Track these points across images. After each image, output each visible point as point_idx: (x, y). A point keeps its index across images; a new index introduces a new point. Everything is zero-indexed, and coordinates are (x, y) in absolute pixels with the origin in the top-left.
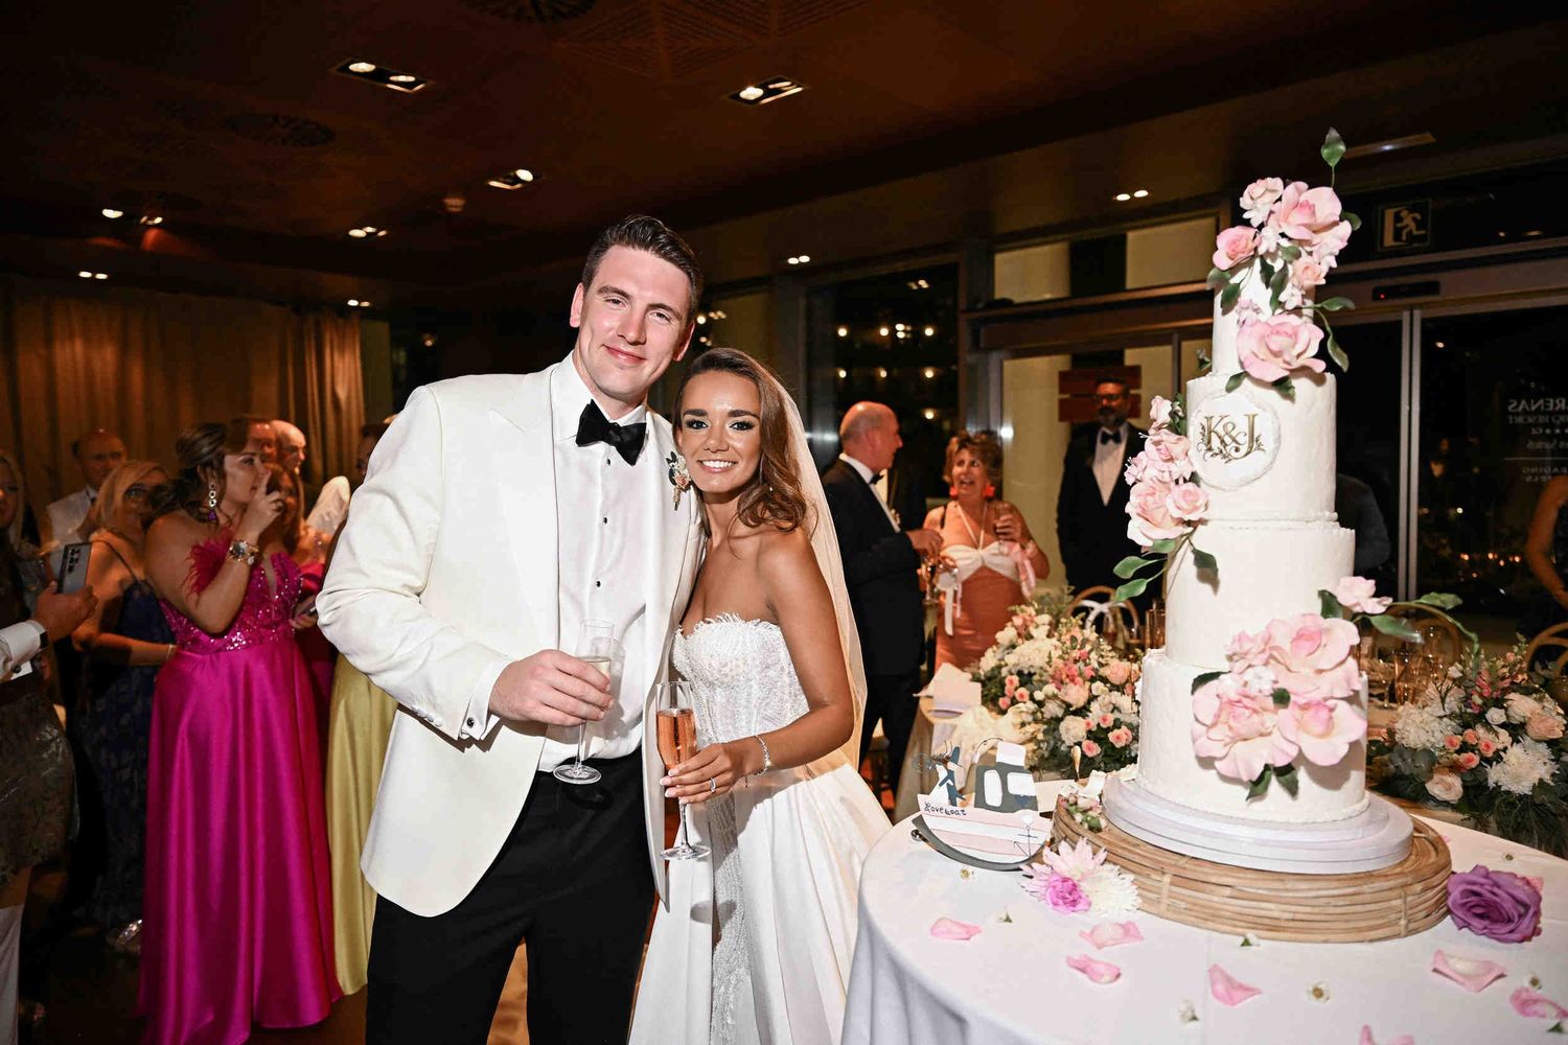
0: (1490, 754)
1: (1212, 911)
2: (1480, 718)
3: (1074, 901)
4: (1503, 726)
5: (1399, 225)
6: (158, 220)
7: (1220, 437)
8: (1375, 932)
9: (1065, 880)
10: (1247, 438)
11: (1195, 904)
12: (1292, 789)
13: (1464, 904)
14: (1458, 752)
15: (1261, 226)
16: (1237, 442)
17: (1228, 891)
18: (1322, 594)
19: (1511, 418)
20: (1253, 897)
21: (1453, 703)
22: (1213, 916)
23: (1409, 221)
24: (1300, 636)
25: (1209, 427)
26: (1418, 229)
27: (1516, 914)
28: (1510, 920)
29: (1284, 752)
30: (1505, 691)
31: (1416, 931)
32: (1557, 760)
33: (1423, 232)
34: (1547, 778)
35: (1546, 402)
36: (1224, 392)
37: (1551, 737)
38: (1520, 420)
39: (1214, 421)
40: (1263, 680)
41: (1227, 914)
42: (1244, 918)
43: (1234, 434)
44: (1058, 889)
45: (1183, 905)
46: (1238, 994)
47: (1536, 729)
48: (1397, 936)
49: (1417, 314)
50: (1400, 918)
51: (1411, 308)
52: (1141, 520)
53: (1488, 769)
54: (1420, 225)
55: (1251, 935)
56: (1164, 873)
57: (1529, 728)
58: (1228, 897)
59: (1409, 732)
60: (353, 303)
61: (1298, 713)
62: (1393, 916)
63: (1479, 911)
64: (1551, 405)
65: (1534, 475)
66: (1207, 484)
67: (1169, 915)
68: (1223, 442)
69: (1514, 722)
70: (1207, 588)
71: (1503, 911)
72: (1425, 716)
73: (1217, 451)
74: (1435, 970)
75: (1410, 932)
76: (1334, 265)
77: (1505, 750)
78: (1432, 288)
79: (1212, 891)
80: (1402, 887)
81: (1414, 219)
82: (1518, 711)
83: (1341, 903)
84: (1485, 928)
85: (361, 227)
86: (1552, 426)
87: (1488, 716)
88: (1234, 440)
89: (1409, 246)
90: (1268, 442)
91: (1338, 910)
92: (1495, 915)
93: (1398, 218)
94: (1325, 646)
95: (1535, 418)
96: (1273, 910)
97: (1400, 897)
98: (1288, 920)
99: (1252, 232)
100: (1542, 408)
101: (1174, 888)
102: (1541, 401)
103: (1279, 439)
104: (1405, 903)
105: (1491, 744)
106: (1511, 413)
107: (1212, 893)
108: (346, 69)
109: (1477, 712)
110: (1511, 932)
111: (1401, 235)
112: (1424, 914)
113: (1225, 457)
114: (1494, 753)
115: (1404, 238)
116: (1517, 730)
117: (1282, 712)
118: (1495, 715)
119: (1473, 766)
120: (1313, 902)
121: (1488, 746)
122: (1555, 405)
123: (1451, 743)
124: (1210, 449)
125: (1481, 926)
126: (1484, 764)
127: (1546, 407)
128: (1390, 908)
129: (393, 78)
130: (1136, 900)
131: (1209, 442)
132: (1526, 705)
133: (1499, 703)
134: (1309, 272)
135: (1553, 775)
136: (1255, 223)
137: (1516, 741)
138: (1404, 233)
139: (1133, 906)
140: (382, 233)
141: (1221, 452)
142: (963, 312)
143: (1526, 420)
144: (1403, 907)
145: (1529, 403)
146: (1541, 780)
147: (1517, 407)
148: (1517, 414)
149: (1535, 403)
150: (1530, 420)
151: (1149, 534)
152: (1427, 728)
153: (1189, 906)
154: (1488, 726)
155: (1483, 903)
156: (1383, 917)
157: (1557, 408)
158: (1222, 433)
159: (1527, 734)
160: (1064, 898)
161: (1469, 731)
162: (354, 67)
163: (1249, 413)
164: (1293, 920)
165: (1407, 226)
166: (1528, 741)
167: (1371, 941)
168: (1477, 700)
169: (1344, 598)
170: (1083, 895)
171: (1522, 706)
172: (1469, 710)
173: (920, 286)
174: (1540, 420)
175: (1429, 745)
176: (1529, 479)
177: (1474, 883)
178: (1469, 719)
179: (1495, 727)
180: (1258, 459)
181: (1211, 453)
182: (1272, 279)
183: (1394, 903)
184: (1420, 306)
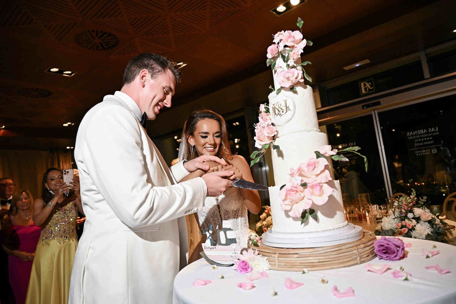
0: (411, 228)
1: (291, 264)
2: (406, 217)
3: (246, 268)
4: (413, 218)
5: (366, 87)
6: (4, 127)
7: (277, 109)
8: (349, 263)
9: (243, 262)
10: (285, 107)
11: (287, 263)
12: (316, 218)
13: (379, 250)
14: (401, 228)
15: (278, 43)
16: (283, 110)
17: (296, 256)
18: (316, 152)
19: (408, 137)
20: (305, 256)
21: (397, 214)
22: (293, 266)
23: (368, 85)
24: (309, 165)
25: (274, 107)
26: (371, 87)
27: (396, 250)
28: (394, 253)
29: (308, 203)
30: (412, 207)
31: (364, 262)
32: (432, 227)
33: (372, 88)
34: (430, 233)
35: (417, 132)
36: (276, 95)
37: (429, 219)
38: (411, 138)
39: (275, 105)
40: (298, 180)
41: (298, 264)
42: (304, 264)
43: (281, 107)
44: (241, 265)
45: (283, 264)
46: (295, 286)
47: (424, 218)
48: (357, 264)
49: (376, 111)
50: (357, 257)
51: (374, 110)
52: (259, 141)
53: (411, 233)
54: (371, 86)
55: (306, 270)
56: (276, 254)
57: (421, 218)
58: (297, 258)
59: (385, 225)
60: (68, 148)
61: (311, 190)
62: (355, 257)
63: (384, 251)
64: (419, 132)
65: (419, 153)
66: (277, 126)
67: (279, 269)
68: (279, 110)
69: (417, 217)
70: (281, 158)
71: (392, 250)
72: (390, 219)
73: (277, 114)
74: (369, 271)
75: (362, 262)
76: (303, 52)
77: (415, 226)
78: (378, 103)
79: (291, 256)
80: (356, 246)
81: (369, 85)
82: (417, 213)
83: (335, 254)
84: (387, 257)
85: (66, 123)
86: (421, 138)
87: (408, 216)
88: (282, 109)
89: (370, 92)
90: (291, 107)
91: (334, 256)
92: (389, 252)
93: (365, 85)
94: (318, 167)
95: (415, 136)
96: (312, 259)
97: (356, 250)
98: (318, 262)
99: (276, 46)
100: (417, 133)
101: (280, 259)
102: (416, 132)
103: (295, 106)
104: (358, 251)
105: (410, 224)
106: (408, 136)
107: (291, 257)
108: (49, 71)
109: (404, 215)
110: (396, 256)
111: (367, 90)
112: (366, 256)
113: (280, 115)
114: (412, 227)
115: (368, 90)
116: (418, 219)
117: (306, 190)
118: (410, 215)
119: (406, 232)
120: (325, 254)
121: (409, 225)
122: (420, 132)
123: (398, 226)
124: (276, 114)
125: (386, 257)
126: (410, 231)
127: (418, 133)
128: (353, 254)
129: (64, 72)
130: (268, 266)
131: (275, 112)
132: (419, 211)
133: (411, 211)
134: (295, 54)
135: (432, 232)
136: (276, 43)
137: (418, 222)
138: (367, 89)
139: (268, 268)
140: (73, 124)
141: (279, 114)
142: (248, 128)
143: (413, 137)
144: (357, 253)
145: (413, 133)
146: (428, 234)
147: (410, 134)
148: (410, 136)
149: (414, 132)
150: (414, 137)
151: (260, 144)
152: (391, 223)
153: (285, 264)
154: (409, 219)
155: (385, 248)
156: (351, 257)
157: (421, 133)
158: (278, 108)
159: (421, 220)
160: (243, 268)
161: (403, 221)
162: (52, 70)
163: (284, 100)
164: (319, 262)
165: (368, 87)
166: (422, 222)
167: (348, 266)
168: (404, 211)
169: (322, 152)
170: (249, 266)
171: (418, 211)
172: (402, 215)
173: (236, 124)
174: (417, 137)
175: (392, 228)
176: (417, 155)
177: (382, 242)
178: (403, 218)
179: (411, 219)
180: (290, 113)
181: (276, 115)
182: (285, 59)
183: (354, 252)
184: (377, 109)
